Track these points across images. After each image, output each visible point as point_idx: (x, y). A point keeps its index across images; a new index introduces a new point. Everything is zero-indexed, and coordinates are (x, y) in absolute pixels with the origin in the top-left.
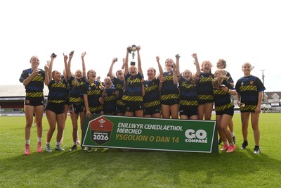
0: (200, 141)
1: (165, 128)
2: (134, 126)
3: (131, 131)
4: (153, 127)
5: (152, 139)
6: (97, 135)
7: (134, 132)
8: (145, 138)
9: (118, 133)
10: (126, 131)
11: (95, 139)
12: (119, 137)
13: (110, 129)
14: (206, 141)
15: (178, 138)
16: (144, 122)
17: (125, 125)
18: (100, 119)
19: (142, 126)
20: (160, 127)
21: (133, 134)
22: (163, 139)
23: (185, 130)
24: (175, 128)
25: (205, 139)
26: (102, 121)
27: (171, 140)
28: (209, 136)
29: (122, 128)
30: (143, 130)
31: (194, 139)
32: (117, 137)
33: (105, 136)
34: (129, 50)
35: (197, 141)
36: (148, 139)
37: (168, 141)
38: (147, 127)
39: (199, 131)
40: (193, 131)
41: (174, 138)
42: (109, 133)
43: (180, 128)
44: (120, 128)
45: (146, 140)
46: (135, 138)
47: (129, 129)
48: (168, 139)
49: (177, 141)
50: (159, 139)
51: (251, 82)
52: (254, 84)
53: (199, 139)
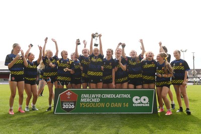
0: (144, 105)
1: (117, 96)
2: (94, 96)
3: (91, 100)
4: (109, 96)
5: (108, 105)
6: (65, 104)
7: (94, 100)
8: (103, 105)
9: (82, 102)
10: (88, 100)
11: (64, 107)
12: (83, 105)
13: (75, 99)
14: (148, 105)
15: (128, 104)
16: (101, 93)
17: (87, 96)
18: (67, 92)
19: (99, 96)
20: (114, 96)
21: (93, 102)
22: (116, 105)
23: (132, 97)
24: (125, 96)
25: (147, 103)
26: (69, 94)
27: (122, 105)
28: (150, 101)
29: (85, 98)
30: (101, 98)
31: (139, 103)
32: (81, 105)
33: (72, 105)
34: (93, 36)
35: (142, 105)
36: (105, 105)
37: (120, 106)
38: (103, 96)
39: (143, 98)
40: (138, 98)
41: (124, 104)
42: (75, 102)
43: (129, 96)
44: (83, 98)
45: (103, 106)
46: (95, 105)
47: (90, 98)
48: (120, 105)
49: (127, 106)
50: (113, 105)
51: (181, 64)
52: (182, 65)
53: (143, 104)
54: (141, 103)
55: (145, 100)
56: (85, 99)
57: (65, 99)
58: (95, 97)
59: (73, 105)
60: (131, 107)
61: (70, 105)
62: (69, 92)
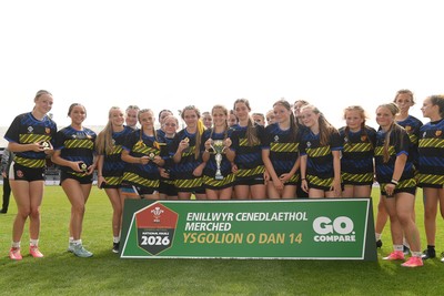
0: (341, 239)
1: (275, 217)
2: (216, 216)
3: (210, 227)
4: (253, 217)
5: (251, 239)
6: (148, 236)
7: (218, 227)
8: (238, 238)
9: (188, 232)
10: (202, 227)
11: (144, 243)
12: (190, 239)
14: (353, 239)
15: (300, 235)
16: (235, 209)
17: (201, 216)
18: (153, 208)
19: (230, 216)
20: (266, 217)
21: (215, 232)
22: (272, 239)
23: (311, 218)
24: (294, 216)
25: (350, 234)
26: (158, 211)
27: (287, 239)
28: (358, 228)
29: (195, 221)
30: (234, 222)
31: (330, 234)
32: (186, 238)
33: (163, 237)
35: (336, 238)
36: (244, 239)
37: (282, 241)
38: (240, 217)
39: (340, 219)
40: (327, 220)
41: (292, 235)
42: (171, 232)
43: (303, 217)
44: (191, 222)
45: (240, 242)
46: (220, 239)
47: (207, 222)
48: (281, 238)
49: (300, 241)
50: (264, 239)
51: (439, 132)
53: (339, 235)
54: (335, 233)
55: (343, 225)
56: (196, 223)
57: (147, 224)
58: (221, 220)
59: (166, 238)
60: (310, 244)
61: (160, 238)
62: (157, 209)
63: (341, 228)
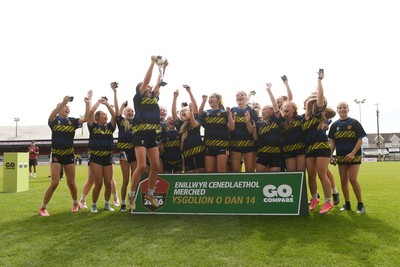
0: (283, 200)
1: (236, 185)
2: (195, 185)
3: (191, 192)
4: (221, 185)
5: (219, 200)
7: (197, 192)
8: (210, 200)
9: (175, 196)
10: (186, 192)
11: (146, 204)
12: (177, 200)
13: (165, 191)
14: (292, 200)
15: (254, 198)
16: (208, 179)
17: (185, 184)
19: (205, 184)
20: (230, 185)
21: (194, 196)
22: (234, 200)
23: (262, 186)
24: (249, 185)
25: (290, 197)
27: (245, 200)
28: (295, 193)
30: (207, 189)
31: (275, 197)
32: (174, 200)
33: (159, 199)
35: (279, 200)
36: (215, 201)
37: (241, 202)
38: (212, 185)
39: (282, 187)
41: (248, 198)
42: (164, 195)
43: (256, 185)
44: (177, 189)
45: (212, 202)
46: (197, 201)
47: (189, 189)
48: (240, 200)
49: (254, 202)
50: (229, 200)
51: (349, 127)
52: (352, 130)
53: (282, 198)
54: (279, 197)
55: (285, 191)
56: (181, 189)
58: (198, 187)
60: (261, 204)
63: (283, 193)
